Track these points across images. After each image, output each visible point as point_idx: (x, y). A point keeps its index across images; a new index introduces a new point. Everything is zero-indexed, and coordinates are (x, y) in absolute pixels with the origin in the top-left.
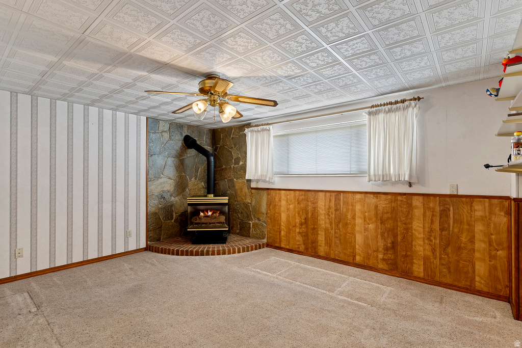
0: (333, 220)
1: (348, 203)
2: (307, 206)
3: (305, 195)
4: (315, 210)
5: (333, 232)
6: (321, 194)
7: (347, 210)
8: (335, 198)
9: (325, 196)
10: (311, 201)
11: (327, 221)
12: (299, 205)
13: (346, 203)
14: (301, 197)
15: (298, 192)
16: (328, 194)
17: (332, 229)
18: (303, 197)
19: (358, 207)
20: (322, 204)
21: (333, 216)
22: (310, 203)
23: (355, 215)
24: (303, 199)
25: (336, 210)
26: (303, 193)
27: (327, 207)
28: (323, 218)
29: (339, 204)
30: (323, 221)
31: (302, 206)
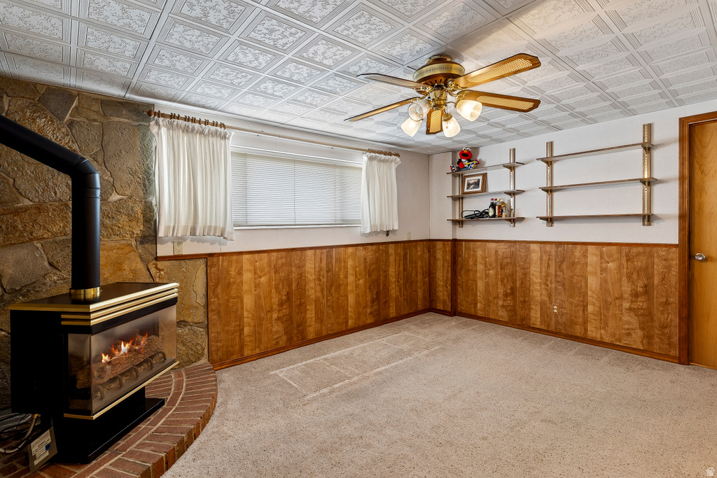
0: (325, 284)
1: (340, 260)
2: (290, 273)
3: (286, 257)
4: (301, 277)
5: (324, 301)
6: (310, 253)
7: (340, 270)
8: (327, 256)
9: (315, 255)
10: (295, 265)
11: (318, 288)
12: (277, 275)
13: (338, 260)
14: (280, 262)
15: (275, 254)
16: (318, 252)
17: (323, 298)
18: (284, 260)
19: (350, 263)
20: (311, 266)
21: (325, 279)
22: (294, 269)
23: (347, 273)
24: (283, 265)
25: (328, 271)
26: (284, 254)
27: (317, 269)
28: (312, 285)
29: (331, 262)
30: (312, 291)
31: (282, 274)
